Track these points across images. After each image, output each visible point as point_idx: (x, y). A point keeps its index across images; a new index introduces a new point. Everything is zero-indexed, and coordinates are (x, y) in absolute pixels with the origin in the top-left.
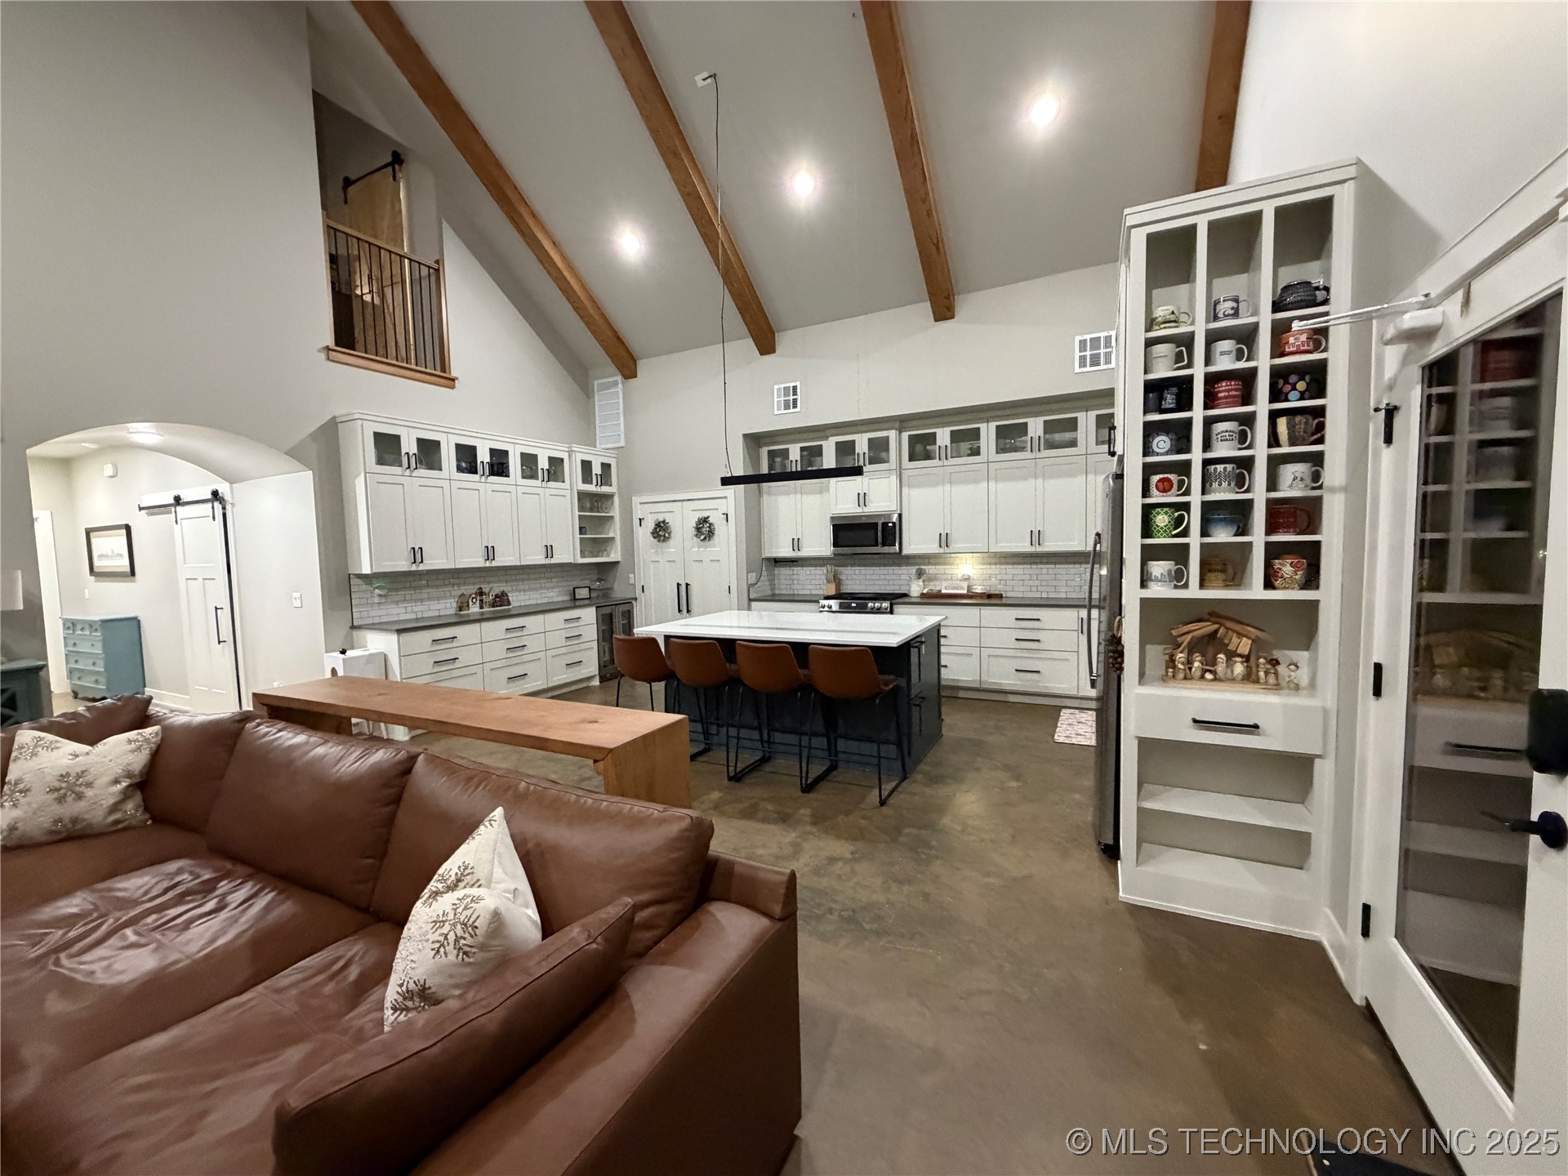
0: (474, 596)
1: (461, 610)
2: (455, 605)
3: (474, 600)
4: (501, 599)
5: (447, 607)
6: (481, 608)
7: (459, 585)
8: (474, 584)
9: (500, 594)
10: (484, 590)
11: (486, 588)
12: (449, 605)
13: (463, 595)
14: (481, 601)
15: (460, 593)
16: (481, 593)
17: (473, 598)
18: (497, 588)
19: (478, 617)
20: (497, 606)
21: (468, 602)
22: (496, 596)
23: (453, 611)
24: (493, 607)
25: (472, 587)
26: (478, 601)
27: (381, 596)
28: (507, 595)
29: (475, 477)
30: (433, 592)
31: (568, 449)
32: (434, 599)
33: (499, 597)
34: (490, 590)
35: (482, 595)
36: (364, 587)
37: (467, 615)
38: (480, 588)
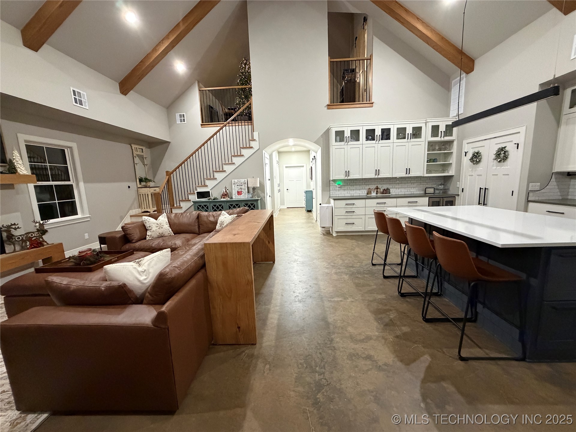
0: (374, 189)
1: (368, 194)
2: (366, 192)
3: (374, 191)
4: (387, 191)
5: (363, 193)
6: (377, 194)
7: (368, 185)
8: (375, 184)
9: (386, 189)
10: (379, 187)
11: (379, 186)
12: (363, 192)
13: (370, 188)
14: (377, 191)
15: (368, 187)
16: (377, 188)
18: (385, 187)
19: (375, 197)
20: (384, 194)
21: (371, 191)
22: (384, 190)
23: (365, 194)
24: (382, 194)
25: (374, 186)
26: (376, 191)
27: (339, 187)
28: (389, 190)
29: (374, 142)
30: (358, 187)
31: (425, 122)
32: (358, 189)
33: (385, 190)
34: (383, 187)
35: (378, 189)
36: (334, 184)
37: (371, 196)
38: (377, 186)
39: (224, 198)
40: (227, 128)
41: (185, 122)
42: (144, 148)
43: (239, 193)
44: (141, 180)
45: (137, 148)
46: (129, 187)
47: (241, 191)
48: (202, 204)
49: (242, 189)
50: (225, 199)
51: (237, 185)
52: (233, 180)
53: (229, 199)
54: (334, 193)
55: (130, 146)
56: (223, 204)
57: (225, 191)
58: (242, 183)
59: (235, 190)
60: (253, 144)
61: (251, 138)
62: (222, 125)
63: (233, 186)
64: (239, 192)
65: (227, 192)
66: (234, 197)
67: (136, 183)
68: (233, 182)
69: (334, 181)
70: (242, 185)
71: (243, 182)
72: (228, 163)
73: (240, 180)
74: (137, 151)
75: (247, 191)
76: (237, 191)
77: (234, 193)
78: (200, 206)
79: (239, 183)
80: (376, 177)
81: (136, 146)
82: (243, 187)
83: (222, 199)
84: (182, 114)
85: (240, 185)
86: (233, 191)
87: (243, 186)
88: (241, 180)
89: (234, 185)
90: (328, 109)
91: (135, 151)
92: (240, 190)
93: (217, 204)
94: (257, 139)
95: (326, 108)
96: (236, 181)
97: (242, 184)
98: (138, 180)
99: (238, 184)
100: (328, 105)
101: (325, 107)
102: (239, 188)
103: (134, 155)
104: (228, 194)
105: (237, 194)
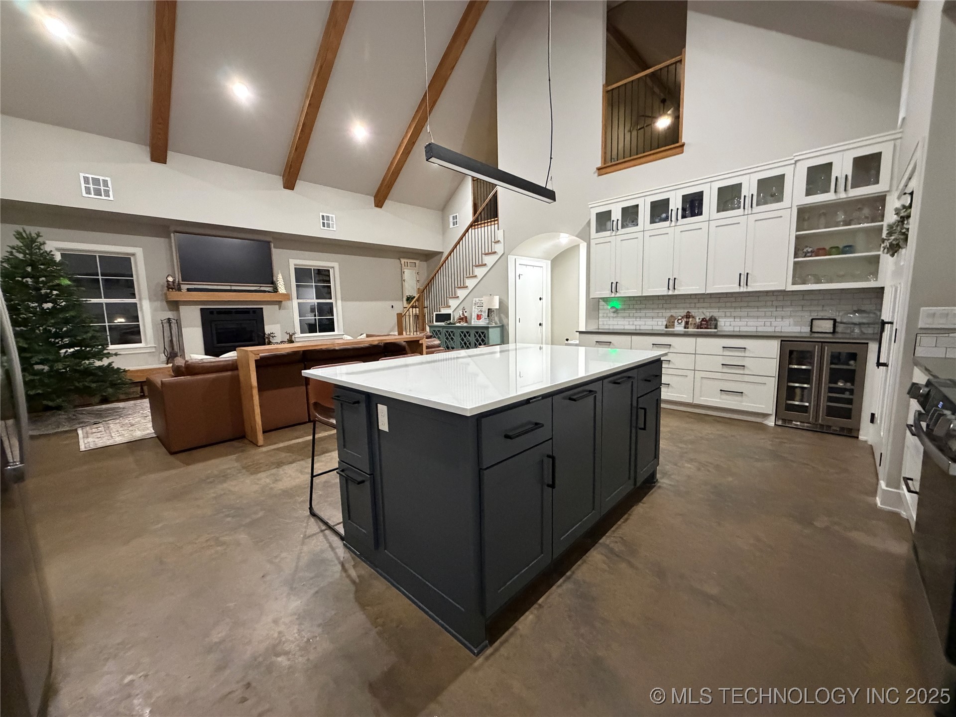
0: (680, 318)
1: (666, 328)
2: (665, 323)
3: (680, 321)
4: (709, 323)
5: (659, 324)
6: (685, 328)
7: (670, 309)
8: (684, 308)
9: (707, 319)
10: (692, 314)
11: (693, 312)
13: (672, 316)
14: (687, 323)
18: (708, 313)
19: (683, 333)
20: (701, 328)
21: (674, 322)
22: (703, 320)
23: (663, 327)
24: (698, 328)
25: (683, 311)
26: (683, 322)
28: (716, 320)
29: (667, 223)
31: (793, 162)
32: (650, 317)
33: (706, 321)
34: (699, 314)
35: (689, 318)
36: (606, 307)
37: (674, 331)
38: (688, 312)
41: (458, 225)
42: (417, 262)
43: (479, 317)
44: (408, 299)
46: (392, 307)
47: (481, 315)
50: (460, 324)
52: (474, 299)
53: (466, 324)
54: (605, 323)
55: (398, 260)
57: (462, 314)
58: (484, 303)
59: (475, 313)
60: (497, 247)
61: (496, 239)
63: (474, 307)
65: (464, 315)
67: (402, 302)
68: (474, 302)
70: (482, 306)
72: (472, 275)
73: (481, 299)
74: (407, 266)
75: (487, 314)
76: (477, 314)
77: (473, 317)
80: (670, 293)
81: (406, 261)
82: (483, 309)
83: (458, 325)
84: (455, 215)
85: (480, 306)
86: (473, 314)
87: (484, 307)
88: (483, 299)
90: (599, 175)
92: (480, 313)
94: (502, 241)
95: (597, 174)
96: (477, 299)
98: (405, 299)
99: (479, 304)
100: (599, 169)
101: (595, 172)
102: (479, 310)
103: (403, 271)
104: (466, 317)
105: (476, 319)
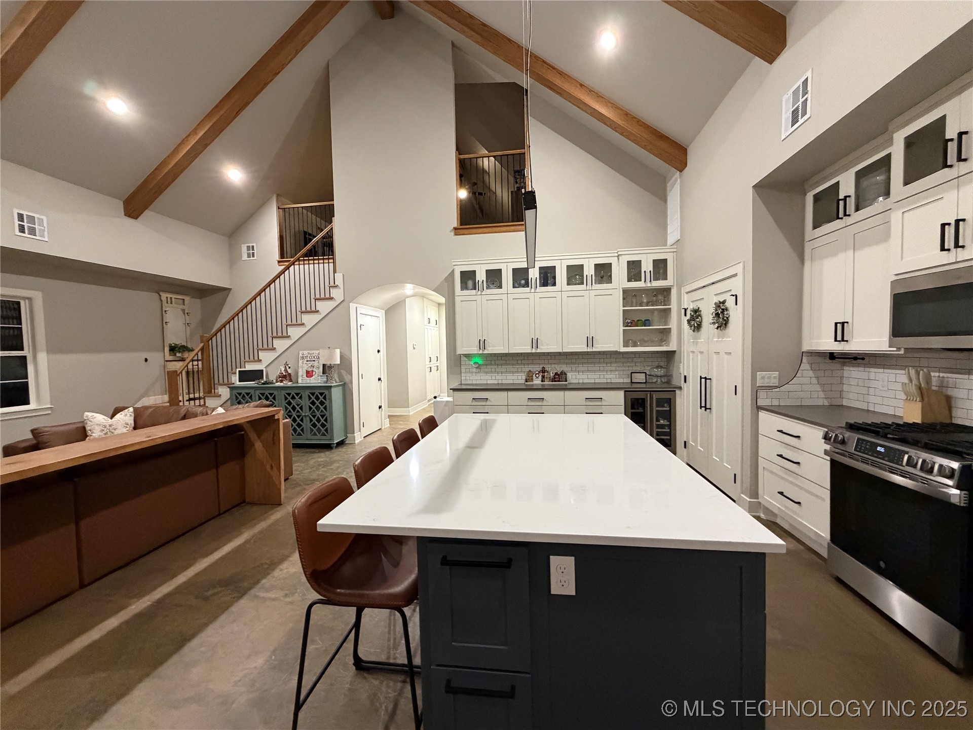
0: (537, 372)
1: (526, 382)
2: (524, 378)
3: (537, 376)
4: (560, 376)
5: (519, 378)
6: (542, 381)
7: (528, 364)
8: (539, 364)
9: (559, 373)
10: (547, 369)
11: (547, 368)
13: (530, 371)
14: (543, 377)
15: (528, 370)
16: (543, 371)
17: (536, 374)
18: (559, 368)
19: (541, 387)
20: (555, 381)
21: (533, 377)
22: (556, 374)
23: (523, 382)
24: (552, 382)
25: (538, 366)
26: (540, 376)
27: (477, 368)
28: (566, 374)
29: (527, 290)
30: (509, 368)
31: (616, 255)
32: (510, 372)
33: (558, 375)
34: (553, 369)
35: (544, 373)
36: (468, 362)
37: (533, 385)
38: (543, 367)
39: (281, 382)
40: (297, 267)
41: (255, 258)
42: (187, 298)
43: (309, 374)
44: (173, 349)
45: (171, 298)
46: (146, 360)
47: (313, 371)
48: (243, 392)
49: (313, 367)
50: (282, 384)
51: (307, 361)
52: (301, 352)
53: (291, 383)
54: (468, 378)
55: (157, 294)
56: (275, 393)
57: (285, 370)
58: (316, 357)
59: (302, 369)
60: (335, 293)
61: (332, 284)
62: (287, 264)
63: (300, 362)
64: (309, 371)
65: (288, 372)
66: (300, 381)
67: (162, 354)
68: (301, 355)
69: (468, 356)
70: (314, 361)
71: (316, 355)
72: (295, 323)
73: (312, 352)
74: (171, 303)
75: (322, 371)
76: (307, 371)
77: (300, 374)
78: (240, 394)
79: (311, 357)
80: (534, 351)
81: (169, 296)
82: (316, 364)
83: (279, 384)
84: (251, 245)
85: (311, 361)
86: (300, 370)
87: (316, 362)
88: (314, 352)
89: (302, 361)
90: (456, 234)
91: (167, 303)
92: (311, 370)
93: (267, 392)
94: (341, 286)
95: (453, 233)
96: (306, 352)
97: (314, 359)
98: (167, 349)
99: (308, 358)
100: (455, 229)
101: (450, 232)
102: (310, 365)
103: (164, 309)
104: (290, 374)
105: (305, 376)
